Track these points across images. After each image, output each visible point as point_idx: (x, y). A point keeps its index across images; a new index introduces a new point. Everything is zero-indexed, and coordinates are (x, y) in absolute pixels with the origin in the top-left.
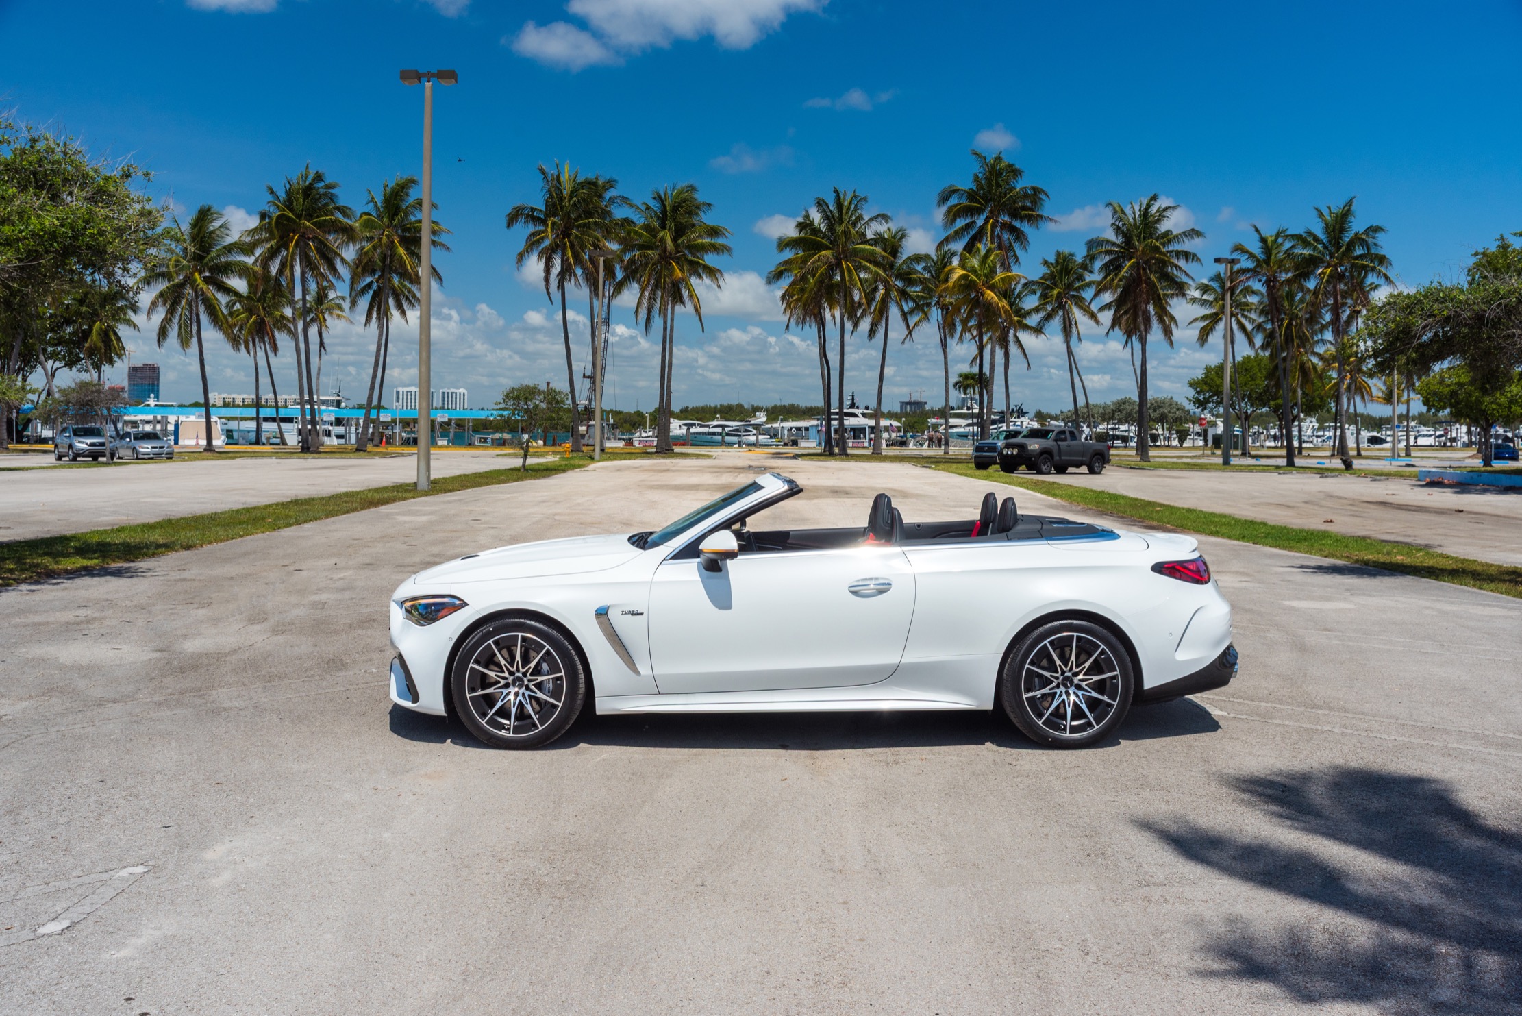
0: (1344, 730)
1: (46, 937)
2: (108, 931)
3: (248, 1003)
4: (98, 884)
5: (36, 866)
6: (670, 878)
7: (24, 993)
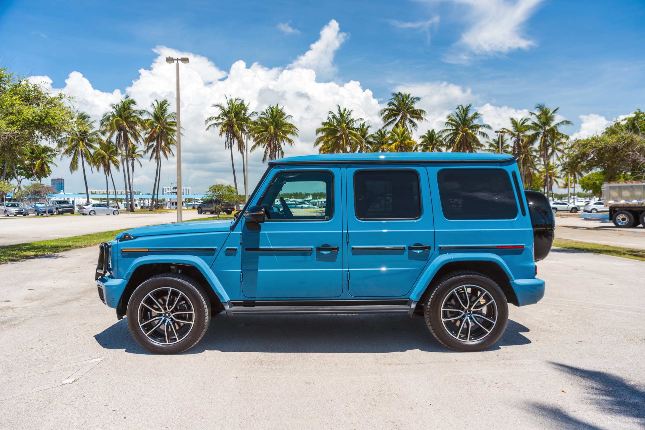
0: (570, 306)
1: (66, 385)
2: (91, 382)
3: (155, 405)
4: (83, 365)
5: (55, 360)
6: (313, 358)
7: (62, 405)
